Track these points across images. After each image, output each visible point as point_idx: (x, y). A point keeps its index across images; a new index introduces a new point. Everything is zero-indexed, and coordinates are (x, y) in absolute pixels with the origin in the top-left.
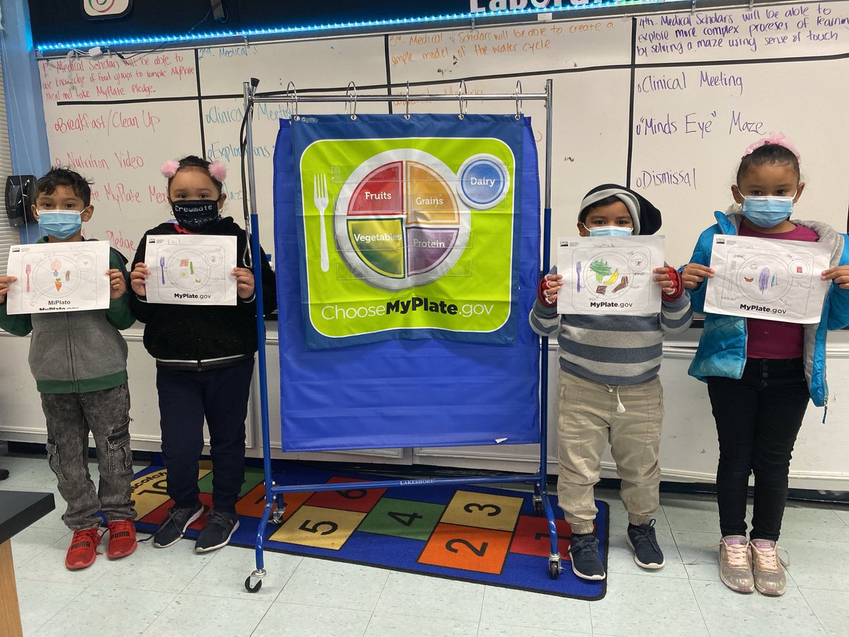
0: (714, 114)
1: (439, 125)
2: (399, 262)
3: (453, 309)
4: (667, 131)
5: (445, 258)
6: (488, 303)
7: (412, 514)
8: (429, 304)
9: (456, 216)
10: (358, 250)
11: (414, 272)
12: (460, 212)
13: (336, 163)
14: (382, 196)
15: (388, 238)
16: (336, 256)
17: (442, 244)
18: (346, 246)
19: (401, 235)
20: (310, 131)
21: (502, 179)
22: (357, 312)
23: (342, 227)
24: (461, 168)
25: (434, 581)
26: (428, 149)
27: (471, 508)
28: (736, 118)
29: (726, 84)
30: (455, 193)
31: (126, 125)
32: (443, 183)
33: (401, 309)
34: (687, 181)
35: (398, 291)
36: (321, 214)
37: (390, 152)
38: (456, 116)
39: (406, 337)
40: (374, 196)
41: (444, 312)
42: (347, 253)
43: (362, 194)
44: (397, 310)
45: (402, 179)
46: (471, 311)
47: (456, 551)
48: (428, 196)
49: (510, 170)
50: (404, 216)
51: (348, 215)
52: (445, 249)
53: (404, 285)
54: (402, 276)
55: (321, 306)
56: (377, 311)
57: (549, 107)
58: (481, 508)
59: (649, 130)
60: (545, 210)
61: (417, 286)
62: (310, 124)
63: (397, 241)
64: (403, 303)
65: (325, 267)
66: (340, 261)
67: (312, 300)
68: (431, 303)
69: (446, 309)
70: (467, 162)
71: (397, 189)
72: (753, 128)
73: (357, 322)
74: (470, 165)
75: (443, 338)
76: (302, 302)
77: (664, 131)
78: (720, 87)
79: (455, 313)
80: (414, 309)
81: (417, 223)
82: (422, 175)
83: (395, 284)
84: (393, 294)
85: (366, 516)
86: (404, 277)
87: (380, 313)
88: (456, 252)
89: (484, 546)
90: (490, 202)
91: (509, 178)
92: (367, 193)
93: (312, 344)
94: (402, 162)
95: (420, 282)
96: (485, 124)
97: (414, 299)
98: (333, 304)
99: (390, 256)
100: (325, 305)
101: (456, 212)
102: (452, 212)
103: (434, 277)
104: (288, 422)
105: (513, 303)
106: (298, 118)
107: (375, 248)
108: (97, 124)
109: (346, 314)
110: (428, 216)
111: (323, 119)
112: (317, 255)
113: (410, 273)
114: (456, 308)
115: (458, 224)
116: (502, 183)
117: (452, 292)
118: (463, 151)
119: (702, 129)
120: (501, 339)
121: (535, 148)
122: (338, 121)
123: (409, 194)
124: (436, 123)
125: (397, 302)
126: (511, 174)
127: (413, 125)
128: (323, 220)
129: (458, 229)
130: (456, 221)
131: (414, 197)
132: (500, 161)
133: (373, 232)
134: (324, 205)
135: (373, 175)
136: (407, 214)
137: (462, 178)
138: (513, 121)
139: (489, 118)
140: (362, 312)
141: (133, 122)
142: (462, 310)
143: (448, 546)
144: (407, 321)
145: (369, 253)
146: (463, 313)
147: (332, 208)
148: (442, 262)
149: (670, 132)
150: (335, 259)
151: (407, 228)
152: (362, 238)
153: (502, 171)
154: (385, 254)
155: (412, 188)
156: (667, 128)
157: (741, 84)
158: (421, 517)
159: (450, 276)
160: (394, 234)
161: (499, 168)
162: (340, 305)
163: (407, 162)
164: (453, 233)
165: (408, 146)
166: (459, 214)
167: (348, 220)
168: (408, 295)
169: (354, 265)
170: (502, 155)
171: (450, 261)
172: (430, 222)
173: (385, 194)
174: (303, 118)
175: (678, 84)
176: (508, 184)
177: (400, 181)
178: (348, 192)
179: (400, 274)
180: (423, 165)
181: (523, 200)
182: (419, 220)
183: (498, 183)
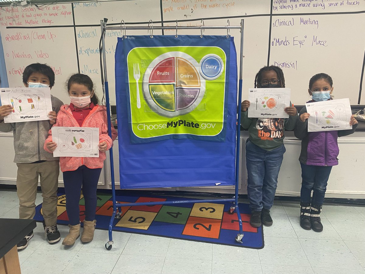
0: (306, 37)
1: (191, 40)
2: (173, 104)
3: (197, 126)
4: (285, 44)
5: (194, 102)
6: (213, 123)
7: (177, 212)
8: (186, 123)
9: (199, 83)
10: (154, 99)
11: (179, 109)
12: (201, 81)
13: (144, 58)
14: (165, 73)
15: (167, 93)
16: (144, 101)
17: (192, 96)
18: (149, 97)
19: (174, 92)
20: (132, 43)
21: (220, 66)
22: (154, 127)
23: (146, 88)
24: (201, 61)
25: (190, 243)
26: (186, 52)
27: (202, 209)
28: (315, 39)
29: (311, 24)
30: (198, 72)
31: (40, 38)
32: (193, 67)
33: (174, 125)
34: (293, 66)
35: (172, 117)
36: (137, 82)
37: (168, 53)
38: (199, 36)
39: (175, 138)
40: (161, 74)
41: (193, 127)
42: (149, 100)
43: (156, 72)
44: (172, 126)
45: (174, 66)
46: (205, 126)
47: (198, 229)
48: (186, 74)
49: (224, 62)
50: (175, 83)
51: (149, 82)
52: (194, 98)
53: (175, 114)
54: (174, 110)
55: (137, 124)
56: (163, 126)
57: (242, 32)
58: (207, 209)
59: (277, 44)
60: (240, 80)
61: (181, 115)
62: (132, 40)
63: (172, 94)
64: (174, 123)
65: (139, 107)
66: (145, 103)
67: (133, 121)
68: (187, 123)
69: (194, 125)
70: (204, 58)
71: (172, 70)
72: (322, 43)
73: (154, 131)
74: (206, 59)
75: (192, 138)
76: (129, 122)
77: (284, 44)
78: (309, 25)
79: (198, 127)
80: (179, 125)
81: (181, 86)
82: (184, 64)
83: (171, 114)
84: (170, 119)
85: (157, 214)
86: (175, 111)
87: (164, 127)
88: (199, 100)
89: (210, 226)
90: (215, 76)
91: (223, 65)
92: (158, 72)
93: (133, 141)
94: (174, 58)
95: (183, 113)
96: (213, 40)
97: (180, 121)
98: (143, 123)
99: (169, 101)
100: (139, 123)
101: (199, 81)
102: (197, 81)
103: (188, 111)
104: (123, 176)
105: (224, 123)
106: (126, 37)
107: (162, 98)
108: (26, 38)
109: (148, 128)
110: (186, 83)
111: (137, 37)
112: (135, 101)
113: (178, 109)
114: (198, 125)
115: (200, 86)
116: (220, 68)
117: (197, 118)
118: (202, 53)
119: (300, 44)
120: (219, 139)
121: (236, 51)
122: (144, 38)
123: (177, 73)
124: (190, 39)
125: (172, 122)
126: (224, 64)
127: (179, 40)
128: (138, 85)
129: (200, 89)
130: (199, 85)
131: (180, 74)
132: (219, 57)
133: (161, 91)
134: (138, 78)
135: (161, 64)
136: (176, 82)
137: (202, 65)
138: (226, 39)
139: (215, 37)
140: (156, 127)
141: (43, 37)
142: (201, 126)
143: (195, 227)
144: (176, 131)
145: (160, 100)
146: (202, 127)
147: (142, 80)
148: (192, 104)
149: (286, 45)
150: (143, 103)
151: (176, 89)
152: (155, 93)
153: (220, 62)
154: (167, 100)
155: (178, 70)
156: (285, 43)
157: (318, 24)
158: (181, 214)
159: (196, 110)
160: (170, 92)
161: (219, 61)
162: (146, 123)
163: (176, 58)
164: (197, 91)
165: (177, 50)
166: (200, 82)
167: (149, 85)
168: (177, 119)
169: (153, 106)
170: (221, 55)
171: (196, 104)
172: (187, 86)
173: (166, 73)
174: (128, 37)
175: (291, 23)
176: (223, 68)
177: (173, 66)
178: (149, 71)
179: (173, 109)
180: (184, 59)
181: (230, 76)
182: (182, 85)
183: (218, 67)
